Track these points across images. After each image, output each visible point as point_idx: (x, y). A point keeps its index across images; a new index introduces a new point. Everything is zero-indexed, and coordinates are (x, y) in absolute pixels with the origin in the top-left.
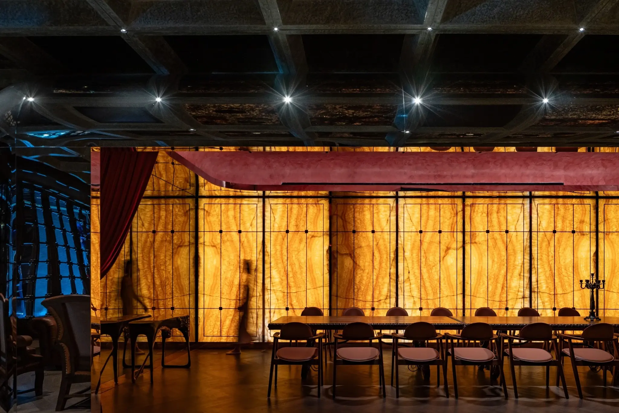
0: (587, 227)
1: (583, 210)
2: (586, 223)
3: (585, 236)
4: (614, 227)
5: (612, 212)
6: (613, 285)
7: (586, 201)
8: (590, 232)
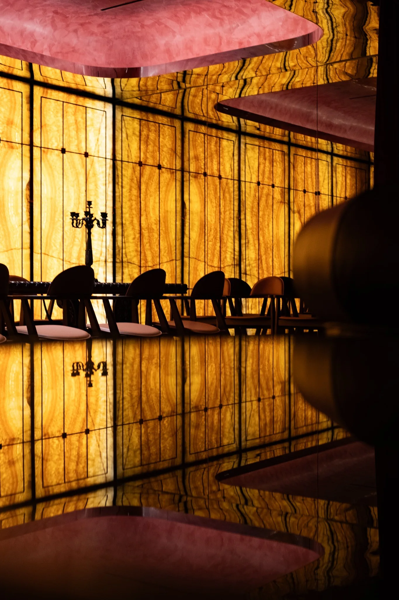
0: (17, 134)
1: (11, 101)
2: (16, 126)
3: (14, 150)
4: (54, 141)
5: (51, 113)
6: (52, 245)
7: (16, 86)
8: (22, 144)
